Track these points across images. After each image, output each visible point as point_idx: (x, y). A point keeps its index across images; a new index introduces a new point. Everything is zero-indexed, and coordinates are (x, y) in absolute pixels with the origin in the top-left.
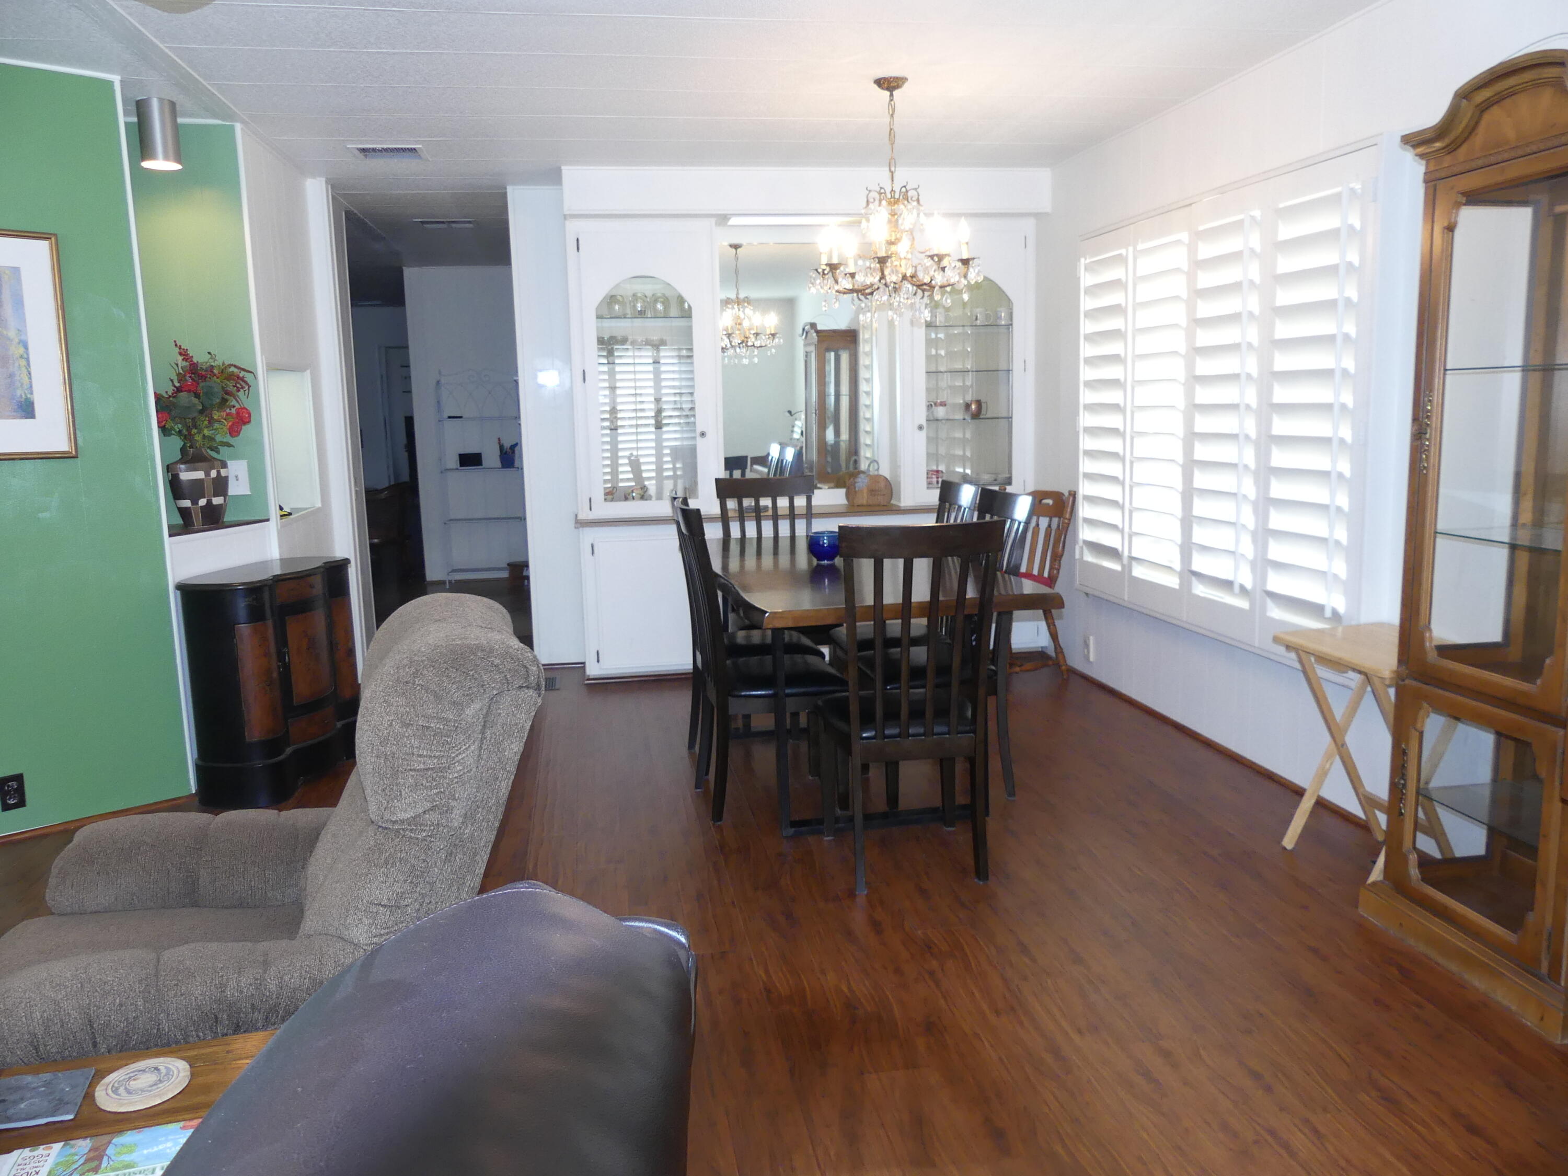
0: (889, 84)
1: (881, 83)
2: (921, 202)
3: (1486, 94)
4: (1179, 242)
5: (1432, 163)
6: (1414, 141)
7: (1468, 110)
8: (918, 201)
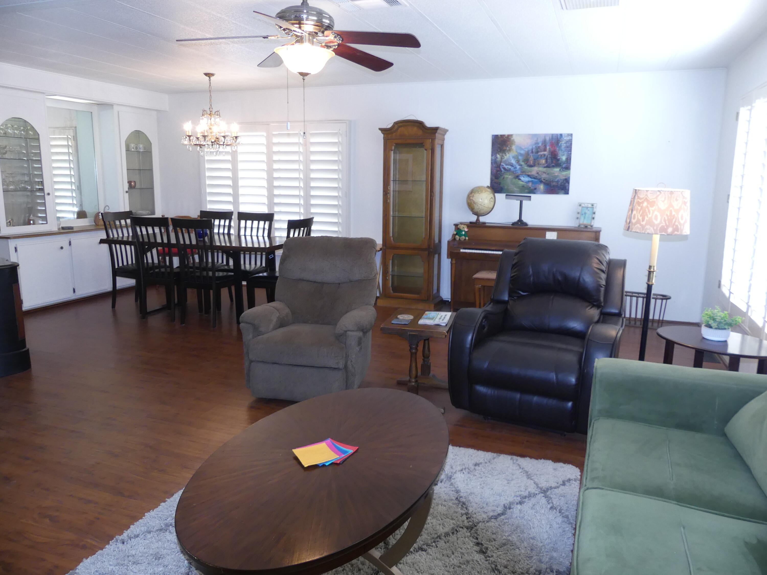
0: (208, 75)
1: (206, 74)
2: (221, 116)
3: (401, 124)
4: (263, 135)
5: (385, 135)
6: (382, 130)
7: (396, 126)
8: (220, 115)
